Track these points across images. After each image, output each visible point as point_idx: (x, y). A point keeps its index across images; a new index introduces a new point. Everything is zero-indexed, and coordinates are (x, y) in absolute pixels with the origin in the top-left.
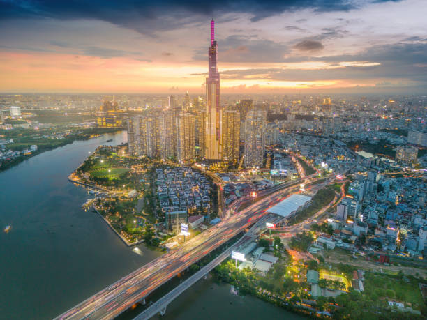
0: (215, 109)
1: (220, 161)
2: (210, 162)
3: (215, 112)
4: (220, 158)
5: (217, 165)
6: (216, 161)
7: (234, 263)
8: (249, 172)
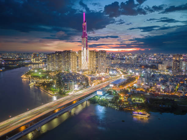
0: (86, 48)
1: (88, 70)
2: (84, 71)
3: (86, 49)
4: (88, 69)
5: (87, 72)
6: (86, 70)
7: (98, 96)
8: (100, 74)
